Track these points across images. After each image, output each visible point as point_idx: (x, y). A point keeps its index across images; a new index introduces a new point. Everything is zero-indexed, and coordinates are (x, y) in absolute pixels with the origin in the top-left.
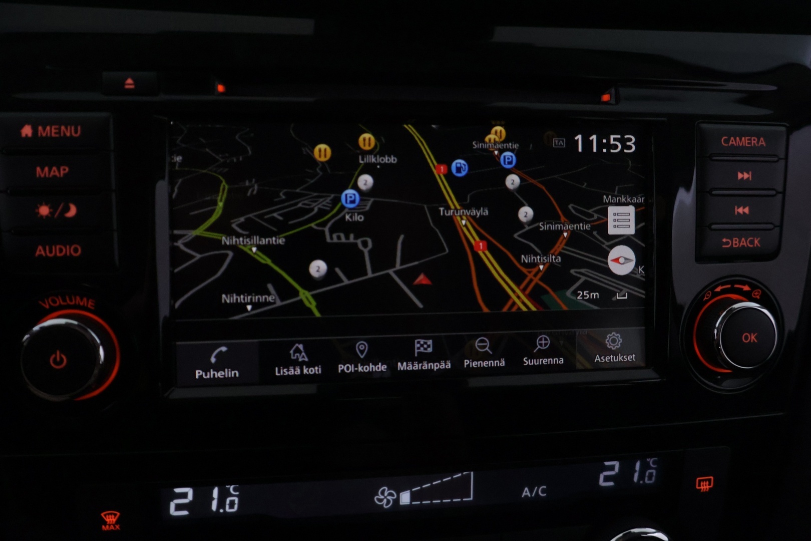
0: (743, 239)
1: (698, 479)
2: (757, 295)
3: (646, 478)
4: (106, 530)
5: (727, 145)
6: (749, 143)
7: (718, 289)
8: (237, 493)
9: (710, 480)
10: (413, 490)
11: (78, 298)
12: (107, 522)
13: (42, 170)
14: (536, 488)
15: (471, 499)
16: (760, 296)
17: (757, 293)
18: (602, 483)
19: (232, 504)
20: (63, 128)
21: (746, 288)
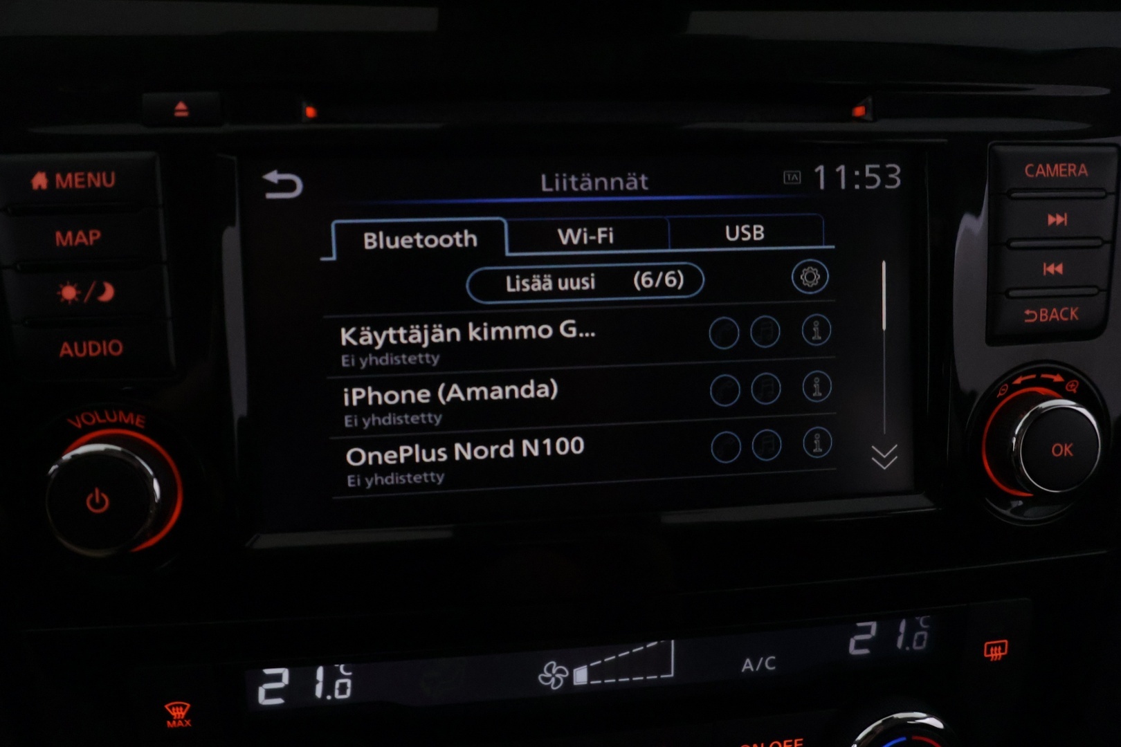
0: (1055, 310)
1: (987, 644)
2: (1073, 388)
3: (915, 644)
4: (172, 726)
5: (1032, 176)
6: (1063, 173)
7: (1018, 381)
8: (350, 674)
9: (1003, 645)
10: (592, 664)
11: (121, 413)
12: (173, 716)
13: (64, 235)
14: (762, 659)
15: (672, 675)
16: (1077, 390)
17: (1072, 386)
18: (853, 650)
19: (343, 688)
20: (90, 175)
21: (1058, 379)
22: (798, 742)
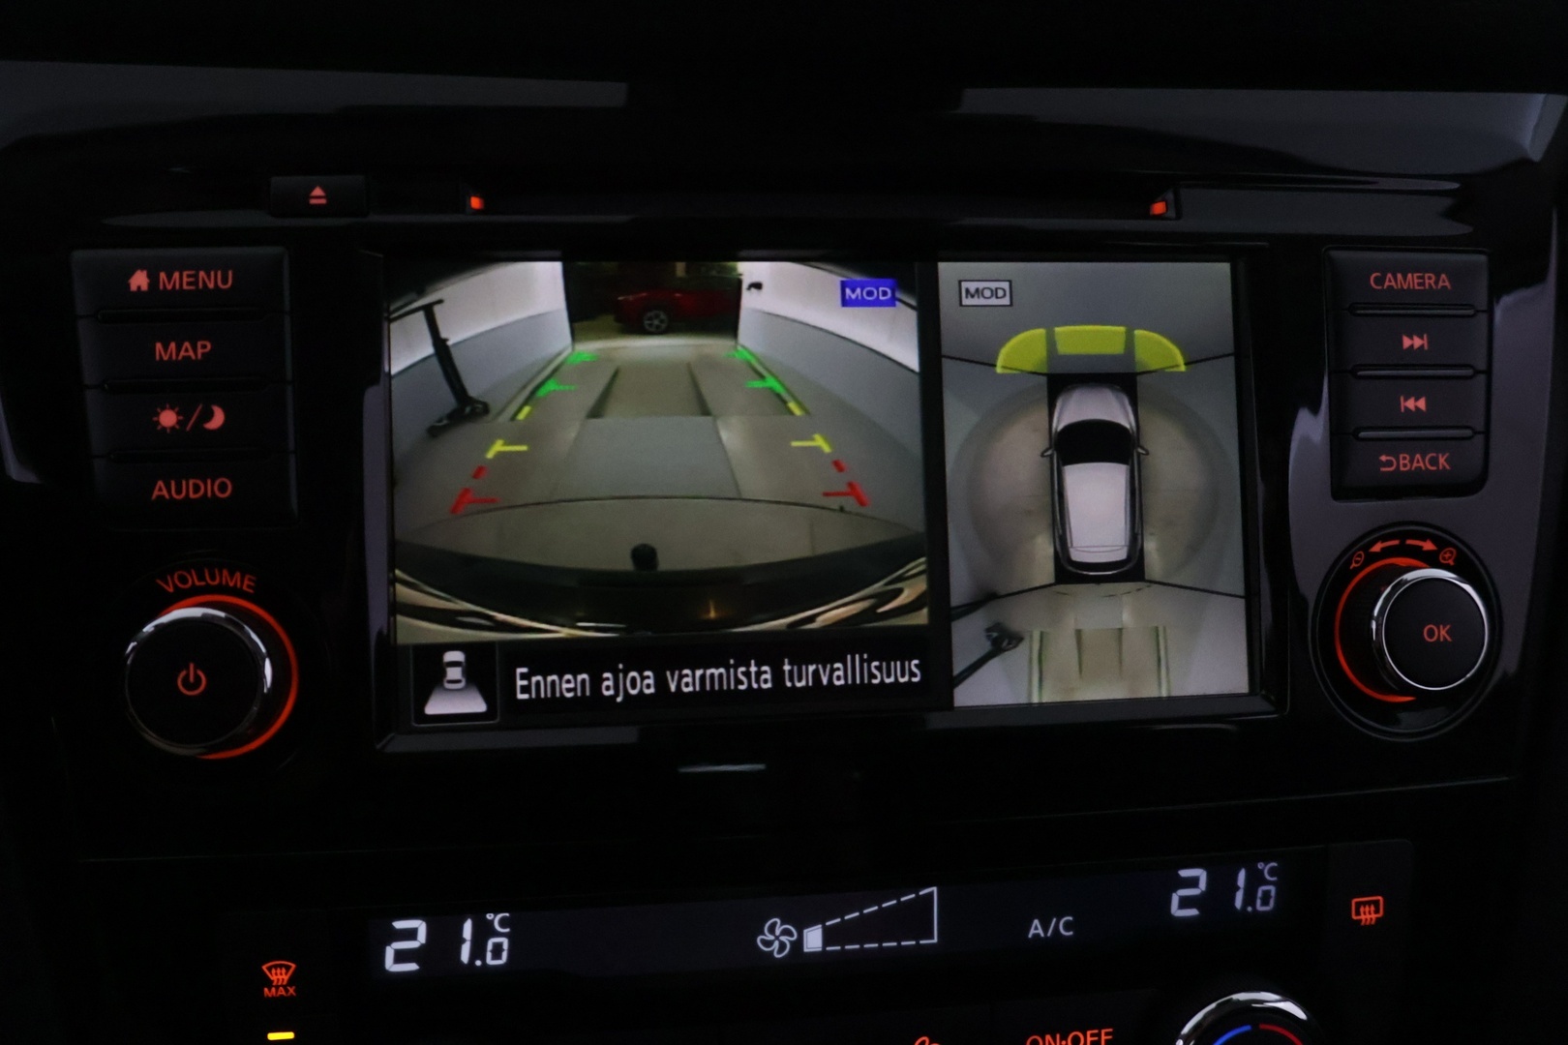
0: (1418, 456)
1: (1354, 901)
2: (1450, 558)
3: (1259, 902)
4: (270, 996)
5: (1379, 288)
6: (1419, 284)
7: (1377, 548)
8: (507, 930)
9: (1376, 903)
10: (828, 924)
11: (225, 572)
12: (273, 981)
13: (166, 348)
14: (1055, 920)
15: (935, 940)
16: (1454, 561)
17: (1447, 556)
18: (1176, 911)
19: (497, 951)
20: (202, 274)
21: (1428, 546)
22: (1107, 1034)
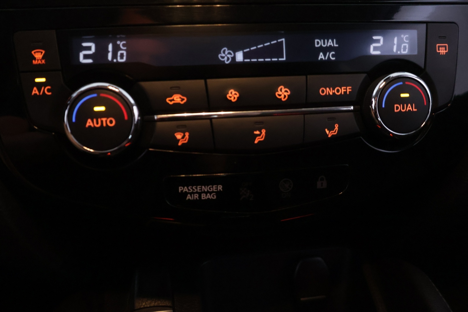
1: (437, 45)
3: (402, 50)
4: (35, 64)
8: (125, 48)
10: (245, 51)
12: (36, 58)
14: (328, 54)
15: (284, 59)
18: (372, 52)
19: (122, 56)
22: (349, 89)
